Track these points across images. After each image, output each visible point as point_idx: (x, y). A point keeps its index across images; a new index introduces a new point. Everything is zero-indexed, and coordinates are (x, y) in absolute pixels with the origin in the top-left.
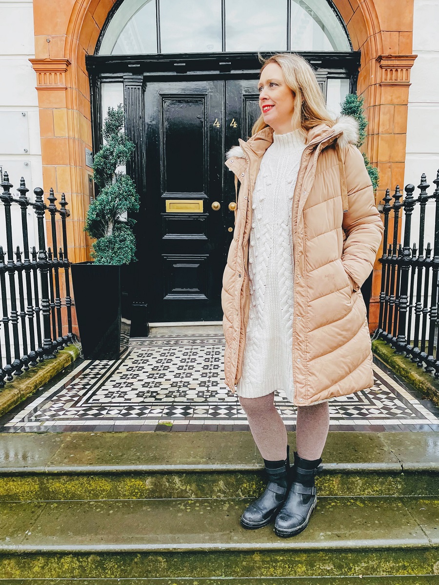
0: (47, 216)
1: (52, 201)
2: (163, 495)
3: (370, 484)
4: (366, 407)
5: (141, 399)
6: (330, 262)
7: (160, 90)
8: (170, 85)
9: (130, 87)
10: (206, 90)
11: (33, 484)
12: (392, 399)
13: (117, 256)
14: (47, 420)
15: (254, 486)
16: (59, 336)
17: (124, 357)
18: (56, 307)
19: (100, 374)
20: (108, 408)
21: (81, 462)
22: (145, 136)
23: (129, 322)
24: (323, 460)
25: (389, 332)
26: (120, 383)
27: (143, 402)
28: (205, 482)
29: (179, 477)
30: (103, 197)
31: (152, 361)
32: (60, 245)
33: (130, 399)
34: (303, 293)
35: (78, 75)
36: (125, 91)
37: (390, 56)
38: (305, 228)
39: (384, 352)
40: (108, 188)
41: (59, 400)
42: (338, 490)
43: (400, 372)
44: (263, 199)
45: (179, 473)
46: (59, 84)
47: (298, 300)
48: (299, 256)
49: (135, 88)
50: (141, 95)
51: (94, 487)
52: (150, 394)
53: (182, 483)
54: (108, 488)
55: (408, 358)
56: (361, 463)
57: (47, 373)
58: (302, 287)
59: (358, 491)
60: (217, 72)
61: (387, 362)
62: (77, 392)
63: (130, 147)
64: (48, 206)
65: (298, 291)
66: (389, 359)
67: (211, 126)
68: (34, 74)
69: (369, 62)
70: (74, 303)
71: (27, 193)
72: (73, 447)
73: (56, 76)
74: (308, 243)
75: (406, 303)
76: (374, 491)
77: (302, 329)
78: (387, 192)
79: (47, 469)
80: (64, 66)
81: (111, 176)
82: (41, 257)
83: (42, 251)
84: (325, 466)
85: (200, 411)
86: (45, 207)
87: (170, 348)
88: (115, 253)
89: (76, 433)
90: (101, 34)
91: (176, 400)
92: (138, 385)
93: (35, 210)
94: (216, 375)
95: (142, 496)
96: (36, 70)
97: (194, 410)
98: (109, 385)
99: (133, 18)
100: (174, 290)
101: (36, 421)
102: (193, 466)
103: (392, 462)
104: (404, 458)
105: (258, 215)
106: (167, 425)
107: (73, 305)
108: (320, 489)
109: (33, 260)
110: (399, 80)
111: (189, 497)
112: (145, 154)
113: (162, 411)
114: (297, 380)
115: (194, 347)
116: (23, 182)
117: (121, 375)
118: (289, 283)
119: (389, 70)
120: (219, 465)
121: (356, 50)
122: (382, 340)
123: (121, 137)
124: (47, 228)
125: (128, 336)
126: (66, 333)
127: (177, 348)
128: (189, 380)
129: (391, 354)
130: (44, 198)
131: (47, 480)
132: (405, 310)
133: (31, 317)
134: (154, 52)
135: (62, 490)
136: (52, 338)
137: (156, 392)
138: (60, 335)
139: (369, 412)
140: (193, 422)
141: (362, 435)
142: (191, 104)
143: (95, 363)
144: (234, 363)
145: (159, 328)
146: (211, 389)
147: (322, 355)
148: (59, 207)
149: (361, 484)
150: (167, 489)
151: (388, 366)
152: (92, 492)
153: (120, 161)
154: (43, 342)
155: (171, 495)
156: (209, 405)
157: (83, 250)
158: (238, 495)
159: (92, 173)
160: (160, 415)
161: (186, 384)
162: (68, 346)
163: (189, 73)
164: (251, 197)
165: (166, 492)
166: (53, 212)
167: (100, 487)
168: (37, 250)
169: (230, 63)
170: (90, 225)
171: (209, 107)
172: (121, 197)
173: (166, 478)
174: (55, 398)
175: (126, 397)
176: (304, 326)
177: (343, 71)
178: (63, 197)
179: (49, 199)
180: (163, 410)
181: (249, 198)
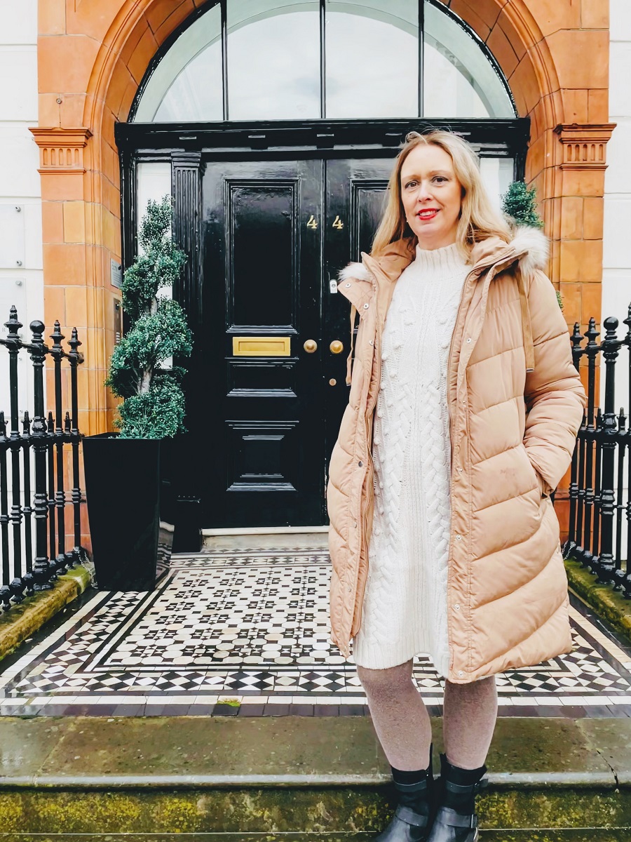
0: (49, 364)
1: (58, 340)
2: (225, 825)
3: (564, 808)
4: (554, 674)
5: (189, 659)
6: (509, 448)
7: (227, 172)
8: (241, 166)
9: (182, 169)
10: (296, 173)
11: (14, 804)
12: (595, 661)
13: (156, 425)
14: (37, 695)
15: (375, 812)
16: (59, 553)
17: (161, 586)
18: (57, 506)
19: (124, 616)
20: (136, 674)
21: (92, 769)
22: (202, 240)
23: (171, 528)
24: (488, 767)
25: (587, 548)
26: (156, 632)
27: (192, 664)
28: (293, 804)
29: (251, 796)
30: (136, 333)
31: (207, 594)
32: (67, 408)
33: (171, 660)
34: (466, 497)
35: (103, 152)
36: (173, 174)
37: (574, 126)
38: (469, 393)
39: (579, 580)
40: (144, 320)
41: (56, 660)
42: (513, 819)
43: (607, 615)
44: (400, 346)
45: (251, 789)
46: (73, 165)
47: (457, 507)
48: (460, 437)
49: (189, 171)
50: (197, 181)
51: (112, 811)
52: (203, 651)
53: (256, 805)
54: (135, 814)
55: (619, 590)
56: (550, 773)
57: (39, 614)
58: (464, 487)
59: (546, 819)
60: (314, 148)
61: (586, 599)
62: (86, 647)
63: (180, 258)
64: (50, 348)
65: (458, 493)
66: (588, 593)
67: (304, 227)
68: (37, 150)
69: (543, 134)
70: (85, 498)
71: (19, 330)
72: (78, 742)
73: (69, 154)
74: (474, 418)
75: (611, 502)
76: (571, 820)
77: (463, 556)
78: (575, 327)
79: (36, 781)
80: (83, 139)
81: (149, 303)
82: (37, 427)
83: (39, 418)
84: (492, 777)
85: (285, 680)
86: (46, 350)
87: (236, 570)
88: (153, 420)
89: (84, 718)
90: (139, 92)
91: (247, 660)
92: (184, 634)
93: (30, 355)
94: (309, 617)
95: (190, 827)
96: (40, 144)
97: (276, 678)
98: (137, 635)
99: (187, 68)
100: (243, 476)
101: (20, 695)
102: (275, 777)
103: (601, 770)
104: (618, 764)
105: (390, 369)
106: (232, 705)
107: (84, 501)
108: (484, 817)
109: (24, 433)
110: (589, 161)
111: (268, 830)
112: (201, 267)
113: (223, 680)
114: (455, 639)
115: (274, 570)
116: (13, 314)
117: (157, 617)
118: (440, 480)
119: (573, 146)
120: (317, 776)
121: (522, 115)
122: (575, 560)
123: (167, 244)
124: (48, 380)
125: (169, 550)
126: (70, 547)
127: (248, 571)
128: (267, 625)
129: (591, 583)
130: (45, 336)
131: (37, 798)
132: (610, 513)
133: (17, 522)
134: (218, 118)
135: (59, 816)
136: (49, 555)
137: (214, 647)
138: (62, 551)
139: (559, 683)
140: (274, 700)
141: (551, 724)
142: (273, 194)
143: (115, 597)
144: (349, 608)
145: (218, 537)
146: (303, 641)
147: (495, 598)
148: (67, 349)
149: (550, 808)
150: (232, 816)
151: (586, 604)
152: (108, 820)
153: (164, 280)
154: (33, 562)
155: (238, 826)
156: (300, 671)
157: (101, 416)
158: (348, 828)
159: (121, 298)
160: (220, 687)
161: (262, 633)
162: (72, 568)
163: (270, 149)
164: (380, 341)
165: (230, 820)
166: (58, 357)
167: (122, 812)
168: (32, 416)
169: (333, 135)
170: (114, 377)
171: (301, 198)
172: (164, 334)
173: (230, 798)
174: (51, 656)
175: (165, 655)
176: (466, 549)
177: (504, 146)
178: (75, 334)
179: (53, 337)
180: (225, 678)
181: (377, 343)
